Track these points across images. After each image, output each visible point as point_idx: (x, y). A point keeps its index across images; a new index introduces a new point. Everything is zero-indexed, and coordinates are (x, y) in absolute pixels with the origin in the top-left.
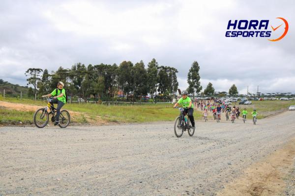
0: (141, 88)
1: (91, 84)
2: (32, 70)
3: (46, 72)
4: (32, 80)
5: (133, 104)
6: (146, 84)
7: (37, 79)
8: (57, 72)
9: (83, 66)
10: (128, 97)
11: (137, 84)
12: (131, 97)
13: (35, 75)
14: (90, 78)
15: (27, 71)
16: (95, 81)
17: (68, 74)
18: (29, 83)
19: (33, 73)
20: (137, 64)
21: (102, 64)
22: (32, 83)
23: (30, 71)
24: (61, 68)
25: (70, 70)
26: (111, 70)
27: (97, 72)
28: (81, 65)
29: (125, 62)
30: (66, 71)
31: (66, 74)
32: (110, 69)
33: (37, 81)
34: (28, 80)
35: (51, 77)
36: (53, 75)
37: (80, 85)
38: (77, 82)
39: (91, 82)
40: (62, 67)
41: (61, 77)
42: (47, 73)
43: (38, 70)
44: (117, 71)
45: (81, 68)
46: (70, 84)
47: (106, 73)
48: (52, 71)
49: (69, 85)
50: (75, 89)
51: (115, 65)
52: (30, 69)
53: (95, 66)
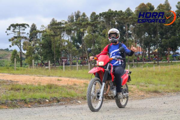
0: (168, 41)
1: (97, 39)
2: (14, 26)
3: (34, 28)
4: (16, 40)
5: (158, 64)
6: (174, 35)
7: (23, 38)
8: (49, 27)
9: (84, 15)
10: (149, 54)
11: (162, 34)
12: (155, 54)
13: (19, 33)
14: (94, 32)
15: (8, 28)
16: (101, 35)
17: (63, 28)
18: (13, 45)
19: (17, 30)
20: (160, 6)
21: (110, 10)
22: (16, 43)
23: (12, 28)
24: (53, 20)
25: (66, 23)
26: (123, 18)
27: (103, 22)
28: (81, 14)
29: (143, 4)
30: (60, 23)
31: (61, 28)
32: (122, 16)
33: (23, 41)
34: (10, 40)
35: (41, 34)
36: (43, 32)
37: (80, 43)
38: (77, 38)
39: (97, 37)
40: (55, 19)
41: (55, 33)
42: (35, 30)
43: (23, 25)
44: (132, 18)
45: (81, 18)
46: (67, 41)
47: (116, 23)
48: (43, 26)
49: (66, 44)
50: (75, 48)
51: (128, 10)
52: (12, 25)
53: (100, 14)
